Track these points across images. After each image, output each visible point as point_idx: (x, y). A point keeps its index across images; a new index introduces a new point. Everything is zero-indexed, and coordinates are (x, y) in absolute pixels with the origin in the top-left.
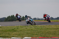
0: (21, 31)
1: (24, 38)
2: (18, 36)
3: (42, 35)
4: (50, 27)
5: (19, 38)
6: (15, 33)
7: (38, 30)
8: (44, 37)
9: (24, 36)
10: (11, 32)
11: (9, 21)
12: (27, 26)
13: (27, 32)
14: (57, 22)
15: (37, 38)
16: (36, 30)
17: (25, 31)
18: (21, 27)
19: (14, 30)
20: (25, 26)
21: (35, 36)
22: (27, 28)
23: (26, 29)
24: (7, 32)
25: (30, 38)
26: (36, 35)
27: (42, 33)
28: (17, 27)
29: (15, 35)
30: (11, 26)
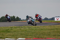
0: (15, 31)
1: (18, 39)
2: (12, 37)
3: (37, 36)
4: (45, 28)
5: (13, 39)
6: (9, 34)
7: (32, 31)
8: (39, 38)
9: (18, 36)
10: (5, 33)
11: (3, 21)
12: (21, 27)
13: (21, 32)
14: (52, 22)
15: (31, 39)
16: (30, 30)
17: (19, 32)
18: (15, 28)
19: (7, 31)
20: (19, 27)
21: (29, 37)
22: (21, 28)
23: (20, 30)
24: (1, 33)
25: (24, 39)
26: (31, 36)
27: (36, 34)
28: (11, 28)
29: (9, 36)
30: (5, 27)
